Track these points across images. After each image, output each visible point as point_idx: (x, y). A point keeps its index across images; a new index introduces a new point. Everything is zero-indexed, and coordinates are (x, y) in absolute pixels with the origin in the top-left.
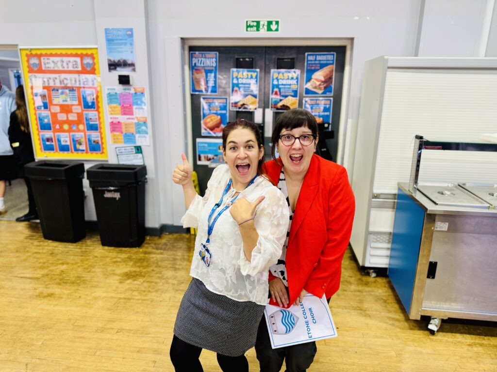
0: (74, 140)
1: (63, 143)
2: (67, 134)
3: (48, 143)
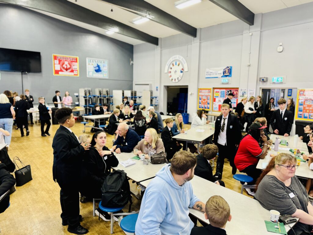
0: (310, 115)
1: (305, 116)
2: (308, 113)
3: (300, 115)
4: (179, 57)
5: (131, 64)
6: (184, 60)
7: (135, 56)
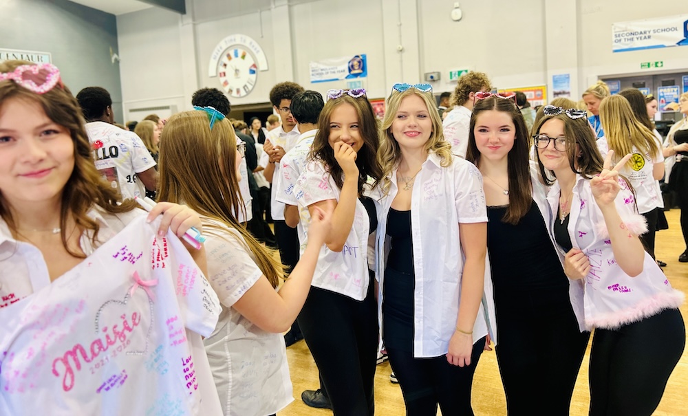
4: (242, 38)
5: (113, 61)
6: (256, 45)
7: (121, 40)
